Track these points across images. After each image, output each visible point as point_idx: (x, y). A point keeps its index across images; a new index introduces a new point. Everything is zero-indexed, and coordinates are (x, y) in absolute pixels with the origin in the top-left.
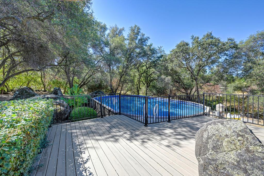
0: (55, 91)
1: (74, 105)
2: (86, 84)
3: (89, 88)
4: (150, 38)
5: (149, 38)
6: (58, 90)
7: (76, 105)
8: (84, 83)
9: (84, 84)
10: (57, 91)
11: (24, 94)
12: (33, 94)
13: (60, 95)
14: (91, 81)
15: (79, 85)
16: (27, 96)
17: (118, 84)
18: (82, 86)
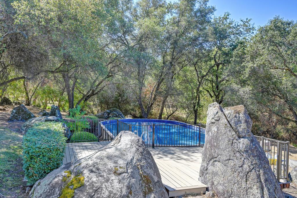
0: (53, 110)
1: (75, 129)
2: (97, 93)
3: (101, 102)
4: (216, 8)
5: (213, 8)
6: (56, 109)
7: (77, 129)
8: (93, 91)
9: (93, 94)
10: (55, 111)
11: (20, 114)
12: (29, 113)
13: (58, 116)
14: (106, 88)
15: (84, 96)
16: (23, 116)
17: (153, 96)
18: (89, 97)
